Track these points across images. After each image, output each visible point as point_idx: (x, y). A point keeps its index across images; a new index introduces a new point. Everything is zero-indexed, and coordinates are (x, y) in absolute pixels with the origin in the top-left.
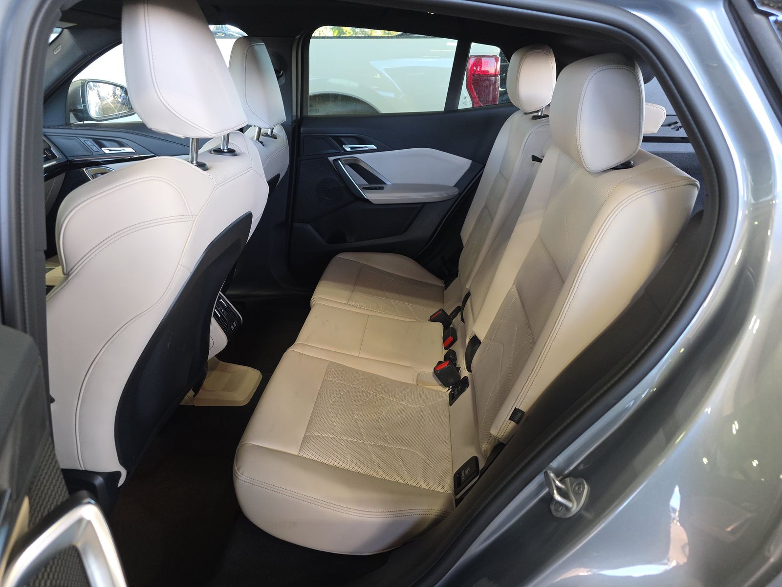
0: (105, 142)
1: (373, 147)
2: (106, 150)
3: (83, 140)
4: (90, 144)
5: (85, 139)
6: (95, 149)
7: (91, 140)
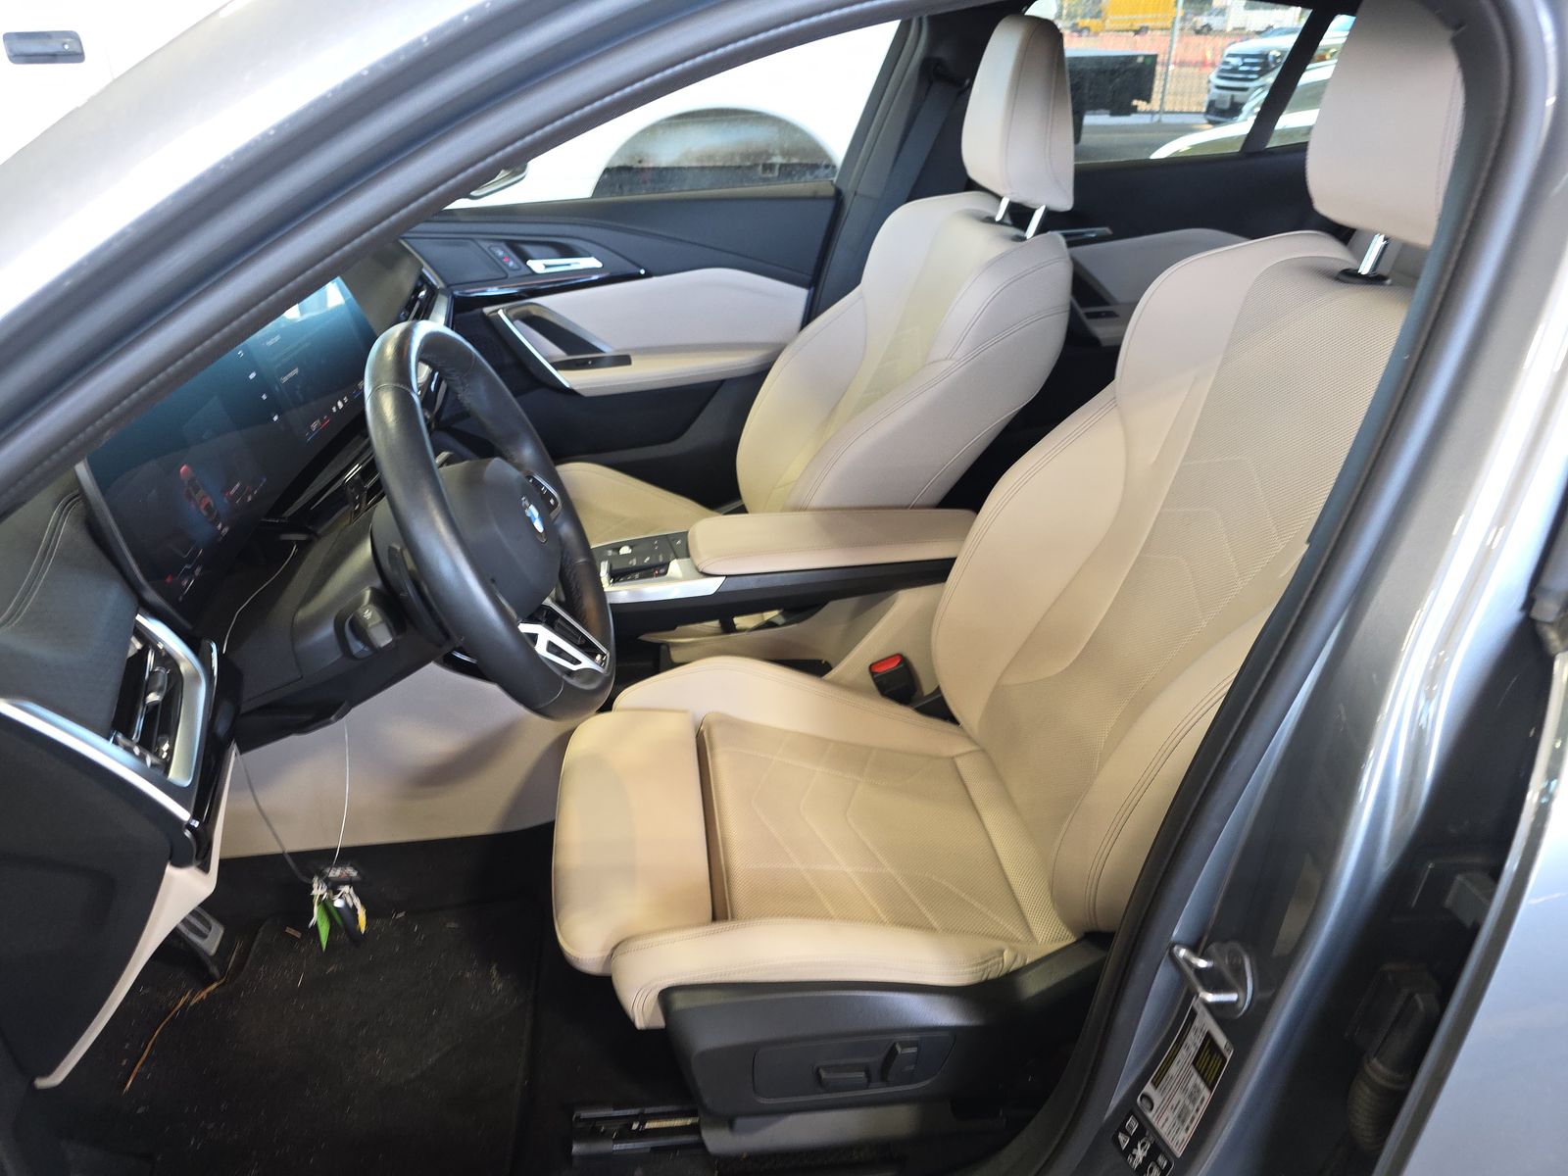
0: (528, 249)
1: (1107, 230)
2: (537, 266)
3: (485, 245)
4: (500, 253)
5: (492, 244)
6: (511, 264)
7: (503, 244)
